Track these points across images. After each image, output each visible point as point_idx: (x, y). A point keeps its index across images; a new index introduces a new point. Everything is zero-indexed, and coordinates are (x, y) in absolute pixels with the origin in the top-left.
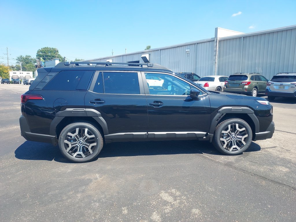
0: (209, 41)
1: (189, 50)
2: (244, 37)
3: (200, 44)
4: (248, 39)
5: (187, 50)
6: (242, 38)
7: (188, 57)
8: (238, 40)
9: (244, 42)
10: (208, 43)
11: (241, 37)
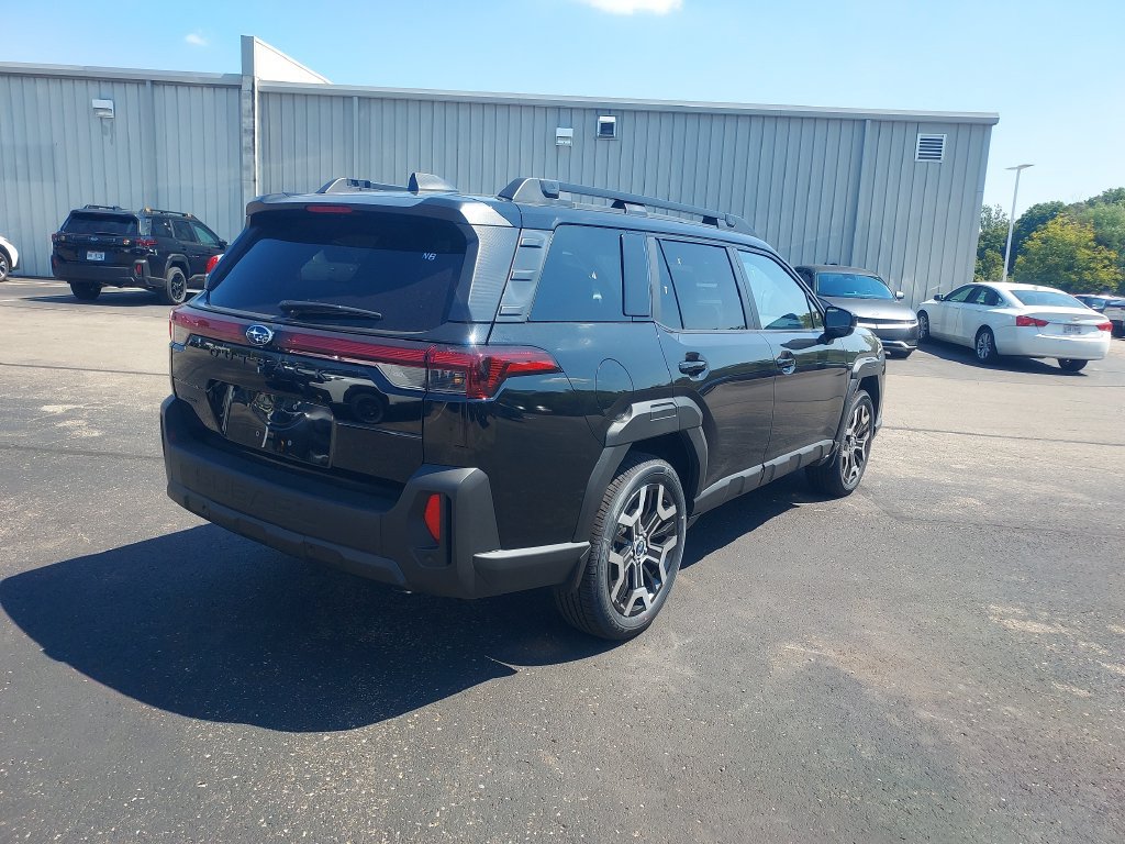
0: (215, 86)
1: (108, 104)
2: (359, 98)
3: (169, 91)
4: (375, 107)
5: (97, 103)
6: (356, 99)
7: (107, 138)
8: (338, 106)
9: (362, 115)
10: (208, 93)
11: (351, 97)
